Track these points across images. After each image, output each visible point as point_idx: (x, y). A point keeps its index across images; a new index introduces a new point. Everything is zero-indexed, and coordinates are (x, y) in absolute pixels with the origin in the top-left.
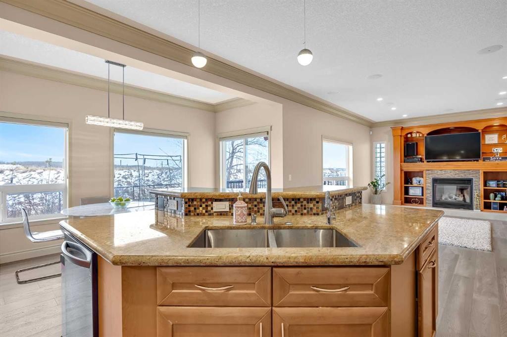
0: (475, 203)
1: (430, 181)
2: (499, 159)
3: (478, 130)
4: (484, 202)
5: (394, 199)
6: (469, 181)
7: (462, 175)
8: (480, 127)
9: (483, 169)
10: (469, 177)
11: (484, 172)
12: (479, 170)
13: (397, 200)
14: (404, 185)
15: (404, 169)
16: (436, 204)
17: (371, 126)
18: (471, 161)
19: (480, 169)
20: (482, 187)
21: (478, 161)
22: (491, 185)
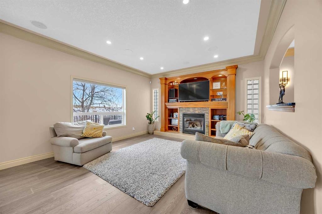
0: (206, 131)
1: (181, 115)
2: (220, 100)
3: (208, 79)
4: (211, 130)
5: (161, 128)
6: (203, 116)
7: (199, 111)
8: (209, 77)
9: (211, 107)
10: (203, 112)
11: (211, 109)
12: (208, 108)
13: (163, 128)
14: (167, 118)
15: (168, 107)
16: (185, 131)
17: (150, 78)
18: (203, 101)
19: (210, 107)
20: (210, 120)
21: (208, 101)
22: (216, 119)
